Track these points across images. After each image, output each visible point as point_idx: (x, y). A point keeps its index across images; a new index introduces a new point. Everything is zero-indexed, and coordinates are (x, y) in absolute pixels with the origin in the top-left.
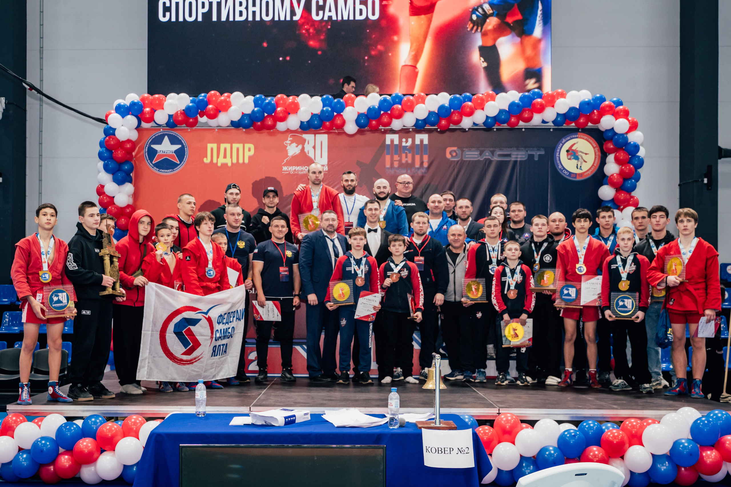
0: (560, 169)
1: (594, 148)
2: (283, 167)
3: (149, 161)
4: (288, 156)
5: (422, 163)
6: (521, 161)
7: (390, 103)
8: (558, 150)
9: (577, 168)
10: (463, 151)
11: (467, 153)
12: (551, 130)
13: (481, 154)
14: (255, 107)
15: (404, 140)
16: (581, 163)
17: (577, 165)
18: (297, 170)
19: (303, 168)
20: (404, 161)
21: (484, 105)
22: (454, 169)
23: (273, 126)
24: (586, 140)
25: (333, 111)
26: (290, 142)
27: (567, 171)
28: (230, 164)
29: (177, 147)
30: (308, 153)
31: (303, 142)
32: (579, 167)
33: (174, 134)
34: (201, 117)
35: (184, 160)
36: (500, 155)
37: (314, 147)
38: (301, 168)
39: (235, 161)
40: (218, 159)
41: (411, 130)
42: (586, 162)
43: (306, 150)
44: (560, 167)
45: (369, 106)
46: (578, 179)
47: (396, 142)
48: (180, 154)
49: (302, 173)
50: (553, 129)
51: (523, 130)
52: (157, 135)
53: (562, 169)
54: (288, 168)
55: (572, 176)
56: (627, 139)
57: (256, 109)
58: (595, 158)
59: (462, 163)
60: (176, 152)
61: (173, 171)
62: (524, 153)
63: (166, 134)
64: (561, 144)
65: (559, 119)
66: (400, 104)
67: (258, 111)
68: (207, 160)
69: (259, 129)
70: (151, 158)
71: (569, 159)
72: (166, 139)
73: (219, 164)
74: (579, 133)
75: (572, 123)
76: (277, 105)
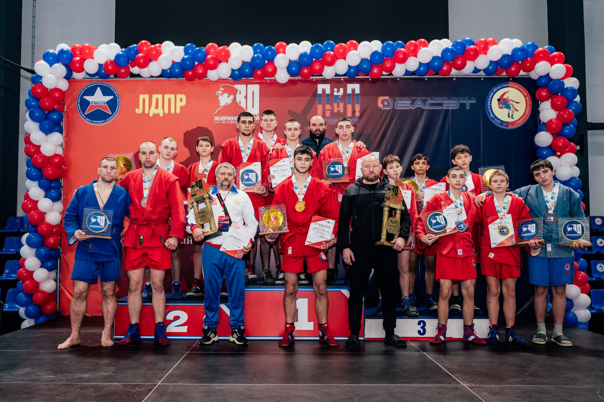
0: (492, 118)
1: (525, 97)
2: (215, 117)
3: (81, 112)
4: (219, 106)
5: (354, 112)
6: (452, 110)
7: (323, 50)
8: (490, 99)
9: (509, 117)
10: (394, 101)
11: (398, 102)
12: (482, 79)
13: (412, 103)
14: (185, 55)
15: (336, 90)
16: (513, 112)
17: (509, 113)
18: (228, 119)
19: (235, 118)
20: (335, 111)
21: (417, 52)
22: (386, 118)
23: (205, 75)
24: (517, 89)
25: (264, 58)
26: (222, 92)
27: (499, 119)
28: (161, 115)
29: (109, 98)
30: (240, 104)
31: (234, 92)
32: (510, 116)
33: (106, 86)
34: (132, 67)
35: (116, 111)
36: (431, 104)
37: (246, 97)
38: (233, 118)
39: (166, 111)
40: (150, 110)
41: (342, 80)
42: (517, 111)
43: (238, 100)
44: (492, 115)
45: (301, 53)
46: (510, 127)
47: (328, 92)
48: (112, 104)
49: (234, 122)
50: (484, 78)
51: (454, 79)
52: (89, 86)
53: (494, 117)
54: (220, 118)
55: (503, 125)
56: (563, 84)
57: (186, 57)
58: (526, 106)
59: (394, 111)
60: (108, 103)
61: (105, 121)
62: (456, 102)
63: (99, 86)
64: (492, 93)
65: (490, 68)
66: (333, 51)
67: (188, 58)
68: (139, 111)
69: (190, 79)
70: (83, 109)
71: (500, 108)
72: (99, 91)
73: (151, 115)
74: (509, 82)
75: (502, 73)
76: (208, 53)
